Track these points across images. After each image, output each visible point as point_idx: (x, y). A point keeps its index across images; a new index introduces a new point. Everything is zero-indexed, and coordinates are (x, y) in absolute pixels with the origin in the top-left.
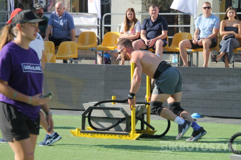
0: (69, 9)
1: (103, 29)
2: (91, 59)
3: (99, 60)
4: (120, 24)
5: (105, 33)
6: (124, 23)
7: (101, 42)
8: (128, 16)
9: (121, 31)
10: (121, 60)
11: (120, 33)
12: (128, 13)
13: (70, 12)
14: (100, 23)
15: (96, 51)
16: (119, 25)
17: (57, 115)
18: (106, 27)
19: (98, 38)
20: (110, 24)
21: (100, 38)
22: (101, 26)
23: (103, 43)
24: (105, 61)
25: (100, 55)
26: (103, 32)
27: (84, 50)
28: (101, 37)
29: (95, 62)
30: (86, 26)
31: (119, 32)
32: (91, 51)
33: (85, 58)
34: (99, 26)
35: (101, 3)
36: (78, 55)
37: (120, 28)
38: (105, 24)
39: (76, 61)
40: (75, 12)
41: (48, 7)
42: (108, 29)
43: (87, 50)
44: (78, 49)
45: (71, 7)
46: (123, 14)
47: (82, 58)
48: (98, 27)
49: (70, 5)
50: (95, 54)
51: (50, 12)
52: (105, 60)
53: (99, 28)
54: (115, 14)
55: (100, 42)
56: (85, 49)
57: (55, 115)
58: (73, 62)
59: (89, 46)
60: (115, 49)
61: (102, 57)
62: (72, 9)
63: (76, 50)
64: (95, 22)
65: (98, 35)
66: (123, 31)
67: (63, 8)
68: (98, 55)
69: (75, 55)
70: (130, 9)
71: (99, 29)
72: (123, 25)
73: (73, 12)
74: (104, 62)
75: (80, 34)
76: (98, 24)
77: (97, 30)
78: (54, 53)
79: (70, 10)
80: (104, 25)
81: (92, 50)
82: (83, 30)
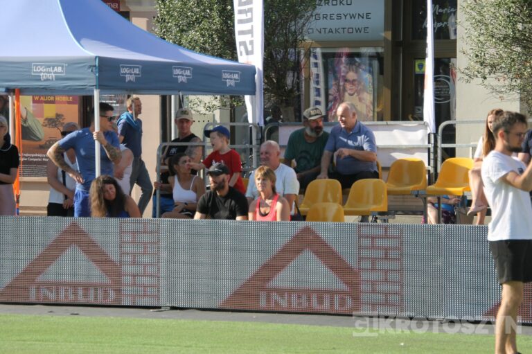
0: (371, 114)
1: (439, 152)
2: (414, 213)
3: (432, 214)
4: (475, 141)
5: (443, 160)
6: (483, 139)
7: (436, 179)
8: (489, 125)
9: (476, 156)
10: (476, 215)
11: (475, 160)
12: (489, 120)
13: (373, 120)
14: (432, 141)
15: (425, 198)
16: (472, 143)
17: (347, 328)
18: (445, 150)
19: (429, 171)
20: (454, 142)
21: (432, 171)
22: (436, 147)
23: (438, 181)
24: (443, 216)
25: (433, 204)
26: (439, 159)
27: (401, 197)
28: (435, 168)
29: (423, 220)
30: (404, 147)
31: (473, 158)
32: (414, 197)
33: (403, 211)
34: (431, 146)
35: (436, 100)
36: (389, 206)
37: (474, 149)
38: (444, 141)
39: (385, 217)
40: (382, 120)
41: (330, 113)
42: (451, 153)
43: (406, 196)
44: (389, 193)
45: (374, 111)
46: (480, 122)
47: (397, 211)
48: (429, 149)
49: (372, 108)
50: (422, 204)
51: (333, 121)
52: (445, 215)
53: (432, 150)
54: (463, 122)
55: (433, 178)
56: (403, 194)
57: (345, 328)
58: (378, 221)
59: (411, 188)
60: (463, 193)
61: (438, 208)
62: (376, 114)
63: (385, 196)
64: (423, 140)
65: (429, 164)
66: (480, 155)
67: (351, 115)
68: (429, 205)
69: (382, 205)
70: (494, 112)
71: (432, 152)
72: (481, 144)
73: (378, 120)
74: (442, 219)
75: (394, 164)
76: (429, 143)
77: (427, 154)
78: (340, 203)
79: (373, 116)
80: (440, 145)
81: (417, 196)
82: (399, 156)
